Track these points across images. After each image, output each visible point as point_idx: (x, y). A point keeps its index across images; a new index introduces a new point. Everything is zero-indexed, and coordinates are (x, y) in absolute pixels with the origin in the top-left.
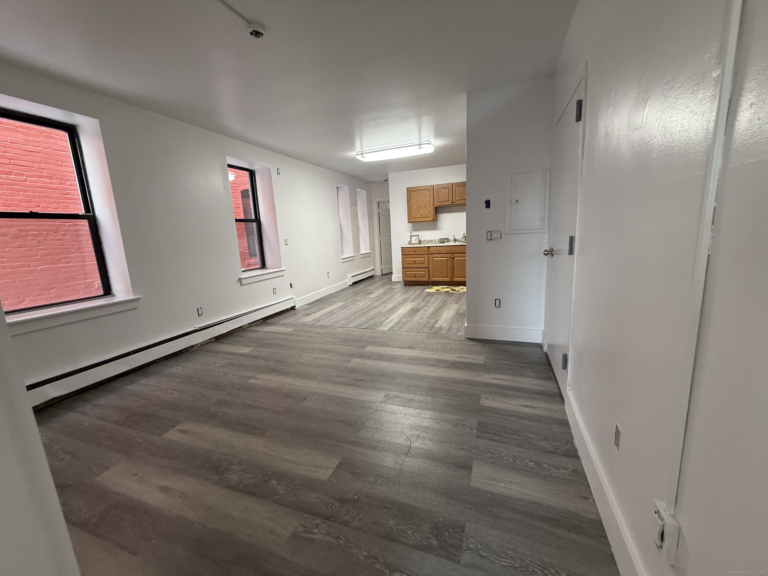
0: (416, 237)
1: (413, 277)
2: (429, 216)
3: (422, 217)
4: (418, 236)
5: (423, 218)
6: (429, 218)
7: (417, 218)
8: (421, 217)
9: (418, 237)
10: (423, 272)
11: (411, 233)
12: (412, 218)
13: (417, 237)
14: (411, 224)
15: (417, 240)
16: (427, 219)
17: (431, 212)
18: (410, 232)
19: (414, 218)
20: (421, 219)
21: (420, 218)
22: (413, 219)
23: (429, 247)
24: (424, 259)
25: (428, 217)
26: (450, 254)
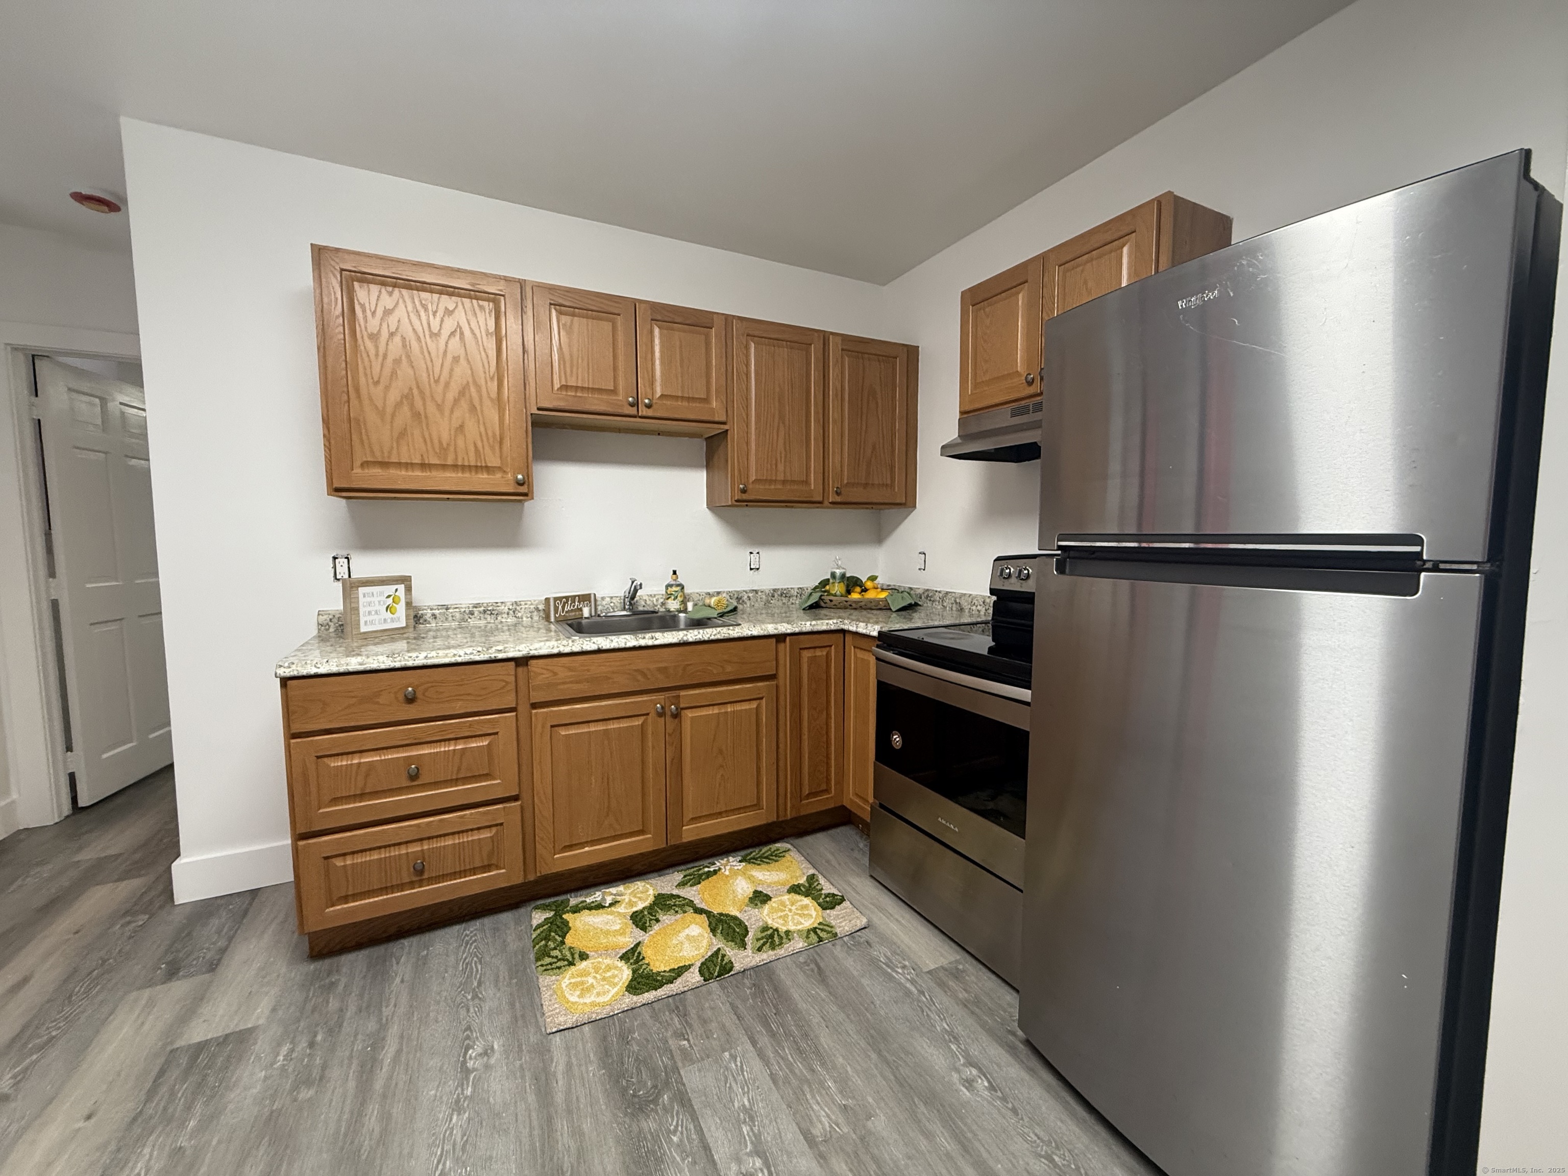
0: (390, 589)
1: (401, 887)
2: (494, 461)
3: (444, 467)
4: (406, 581)
5: (448, 474)
6: (499, 475)
7: (409, 466)
8: (434, 461)
9: (409, 589)
10: (486, 834)
11: (342, 562)
12: (365, 465)
13: (401, 588)
14: (339, 503)
15: (401, 608)
16: (481, 481)
17: (507, 443)
18: (335, 558)
19: (385, 465)
20: (435, 474)
21: (424, 466)
22: (377, 471)
23: (522, 662)
24: (485, 742)
25: (488, 469)
26: (660, 697)
